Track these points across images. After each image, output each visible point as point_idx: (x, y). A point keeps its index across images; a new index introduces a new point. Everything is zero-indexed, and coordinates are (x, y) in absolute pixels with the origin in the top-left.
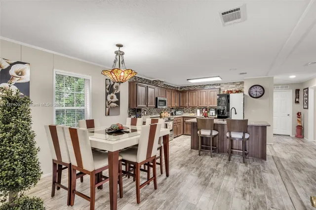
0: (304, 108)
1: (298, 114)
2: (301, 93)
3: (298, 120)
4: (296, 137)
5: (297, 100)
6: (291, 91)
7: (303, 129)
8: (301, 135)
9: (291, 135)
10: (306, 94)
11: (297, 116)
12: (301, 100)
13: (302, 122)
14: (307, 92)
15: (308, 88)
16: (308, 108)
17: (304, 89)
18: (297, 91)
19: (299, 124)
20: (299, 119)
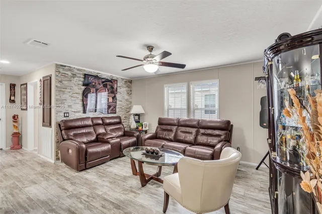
0: (22, 109)
1: (14, 117)
2: (18, 89)
3: (14, 126)
4: (12, 148)
5: (12, 98)
6: (4, 84)
7: (21, 136)
8: (19, 144)
9: (4, 148)
10: (24, 92)
11: (12, 120)
12: (18, 98)
13: (20, 128)
14: (26, 89)
15: (26, 84)
16: (26, 109)
17: (21, 85)
18: (13, 87)
19: (15, 131)
20: (15, 124)
